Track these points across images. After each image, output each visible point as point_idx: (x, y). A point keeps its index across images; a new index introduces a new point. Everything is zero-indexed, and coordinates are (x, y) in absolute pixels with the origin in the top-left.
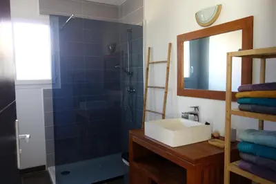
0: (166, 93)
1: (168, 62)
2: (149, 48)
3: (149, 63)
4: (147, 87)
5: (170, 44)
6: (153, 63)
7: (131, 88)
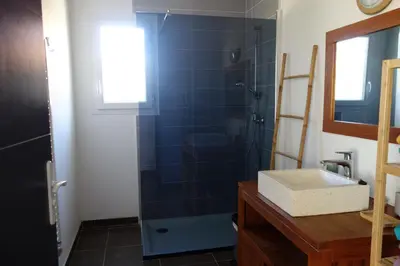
0: (306, 126)
1: (311, 76)
2: (285, 55)
3: (283, 79)
4: (279, 116)
5: (316, 48)
6: (290, 78)
7: (259, 117)
